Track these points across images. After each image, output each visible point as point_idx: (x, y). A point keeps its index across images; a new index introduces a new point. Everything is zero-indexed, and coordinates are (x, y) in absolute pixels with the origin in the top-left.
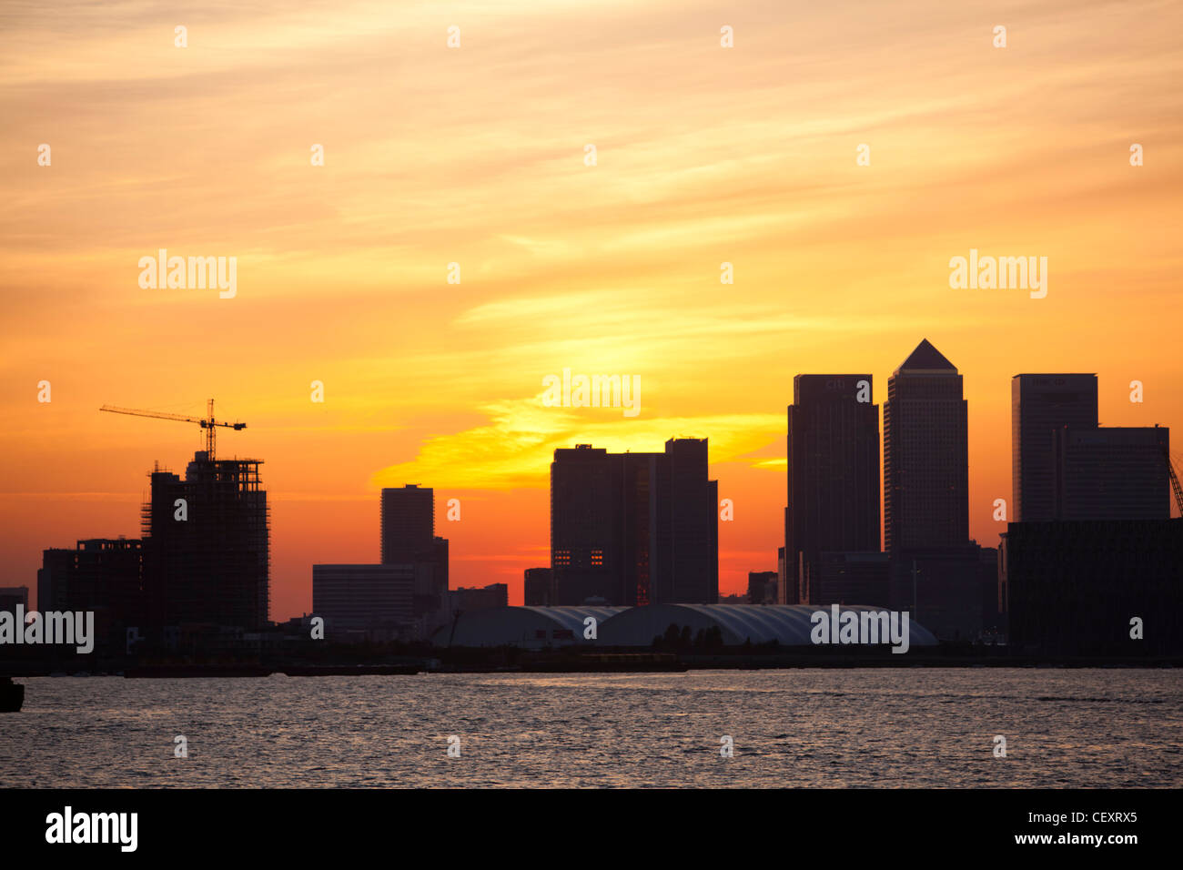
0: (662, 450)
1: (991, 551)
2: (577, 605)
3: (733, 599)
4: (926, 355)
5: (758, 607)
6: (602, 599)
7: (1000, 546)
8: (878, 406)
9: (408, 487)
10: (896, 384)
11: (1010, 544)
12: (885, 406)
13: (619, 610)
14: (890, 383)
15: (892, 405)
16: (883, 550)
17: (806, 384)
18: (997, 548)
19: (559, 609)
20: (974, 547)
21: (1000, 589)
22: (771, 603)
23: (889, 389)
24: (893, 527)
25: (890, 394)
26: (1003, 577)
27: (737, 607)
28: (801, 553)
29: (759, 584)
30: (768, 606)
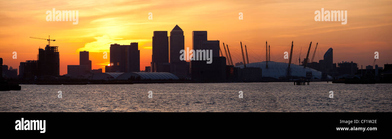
0: (130, 45)
1: (188, 62)
2: (114, 72)
3: (143, 71)
4: (177, 28)
5: (147, 73)
6: (119, 71)
8: (168, 37)
9: (84, 51)
10: (172, 33)
11: (192, 61)
13: (122, 73)
14: (171, 32)
15: (171, 37)
16: (169, 62)
17: (156, 33)
18: (190, 62)
19: (111, 73)
20: (185, 62)
21: (190, 69)
23: (170, 34)
24: (171, 58)
26: (190, 67)
27: (143, 73)
28: (155, 63)
29: (147, 69)
30: (149, 72)
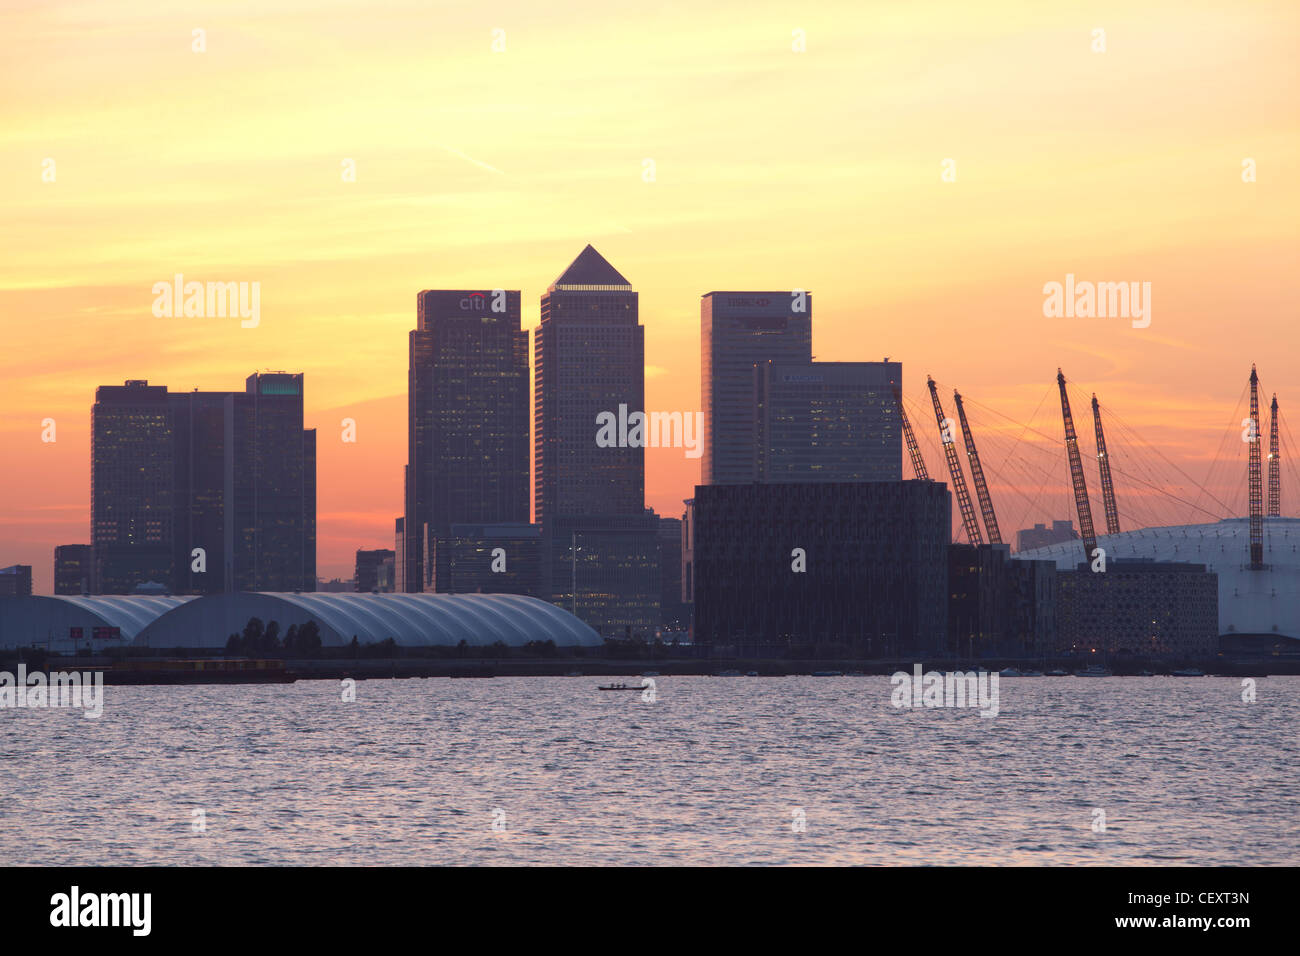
0: (243, 388)
1: (672, 522)
2: (125, 593)
3: (335, 586)
4: (590, 266)
5: (367, 596)
6: (160, 586)
7: (685, 517)
8: (526, 334)
10: (553, 304)
11: (698, 514)
12: (537, 333)
13: (183, 600)
14: (543, 302)
15: (545, 332)
16: (533, 521)
17: (433, 304)
18: (681, 519)
19: (102, 600)
20: (652, 518)
21: (684, 572)
22: (385, 590)
23: (543, 310)
24: (547, 490)
25: (543, 318)
26: (688, 556)
27: (340, 596)
28: (426, 525)
29: (370, 568)
30: (382, 595)
